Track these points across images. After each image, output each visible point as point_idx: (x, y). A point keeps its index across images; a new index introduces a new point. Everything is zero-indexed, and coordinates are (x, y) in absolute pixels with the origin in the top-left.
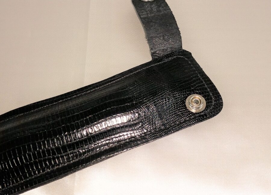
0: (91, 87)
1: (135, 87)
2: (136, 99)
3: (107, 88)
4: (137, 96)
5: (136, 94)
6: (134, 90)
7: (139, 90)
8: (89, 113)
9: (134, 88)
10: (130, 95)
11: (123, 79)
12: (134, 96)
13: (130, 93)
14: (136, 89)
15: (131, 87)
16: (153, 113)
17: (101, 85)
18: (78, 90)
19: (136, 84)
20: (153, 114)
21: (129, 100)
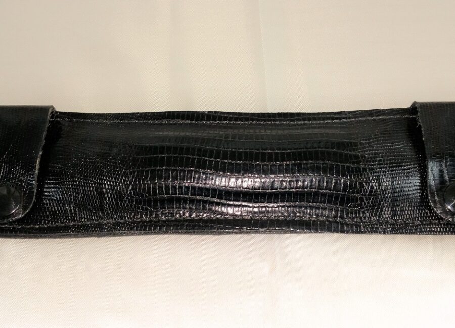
0: (300, 118)
1: (371, 143)
2: (367, 162)
3: (324, 127)
4: (369, 158)
5: (369, 154)
6: (368, 147)
7: (375, 150)
8: (289, 157)
9: (369, 143)
10: (359, 152)
11: (353, 121)
12: (365, 157)
13: (360, 149)
14: (371, 146)
15: (363, 140)
16: (386, 193)
17: (315, 119)
18: (280, 115)
19: (373, 139)
20: (385, 195)
21: (355, 161)
